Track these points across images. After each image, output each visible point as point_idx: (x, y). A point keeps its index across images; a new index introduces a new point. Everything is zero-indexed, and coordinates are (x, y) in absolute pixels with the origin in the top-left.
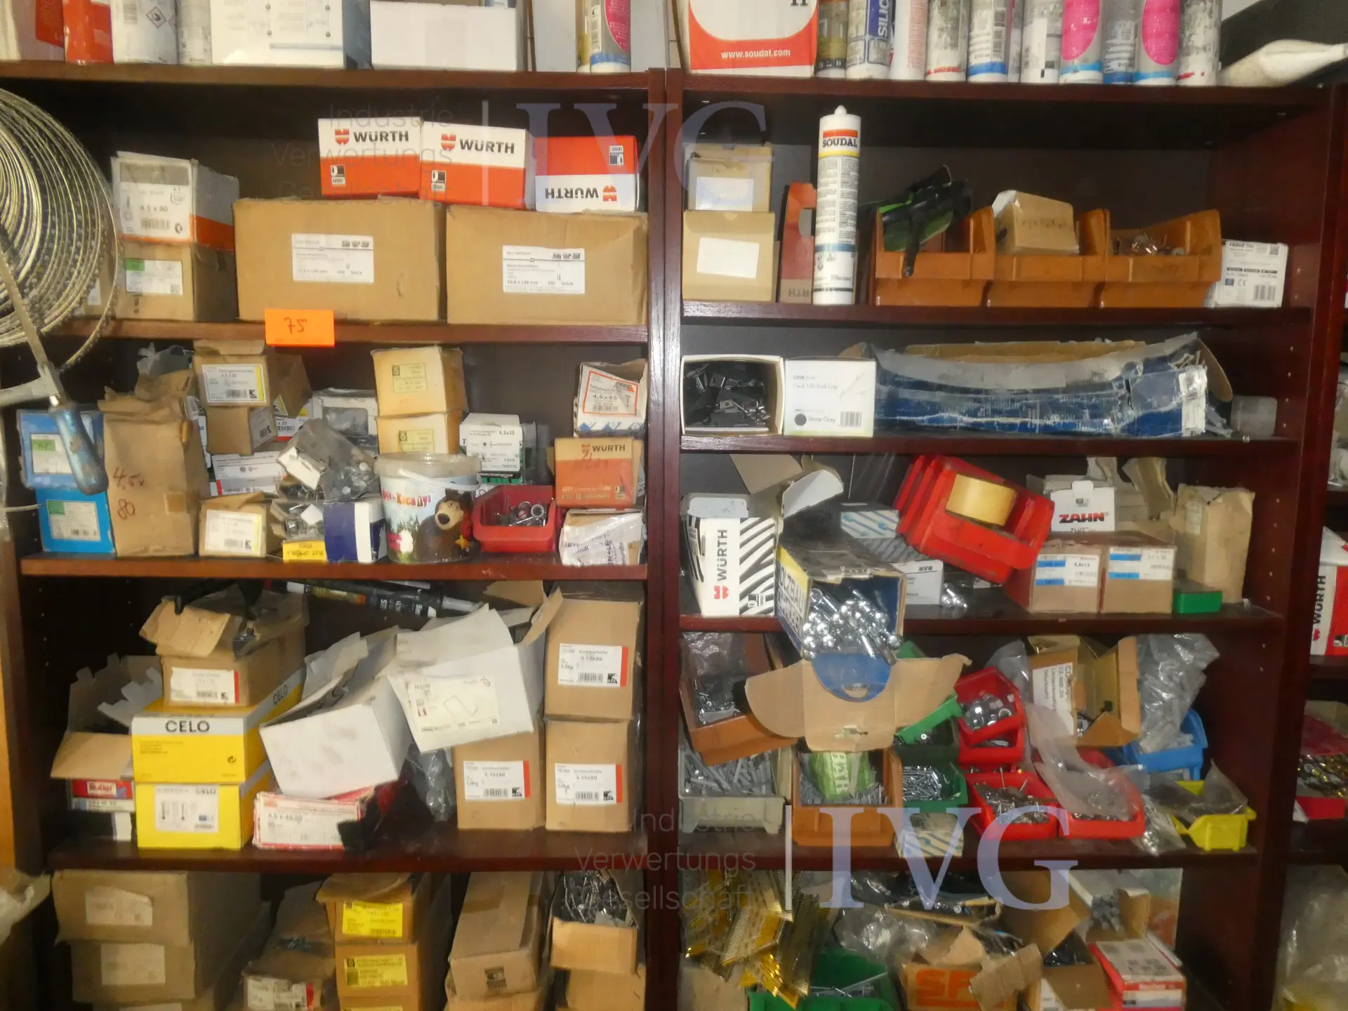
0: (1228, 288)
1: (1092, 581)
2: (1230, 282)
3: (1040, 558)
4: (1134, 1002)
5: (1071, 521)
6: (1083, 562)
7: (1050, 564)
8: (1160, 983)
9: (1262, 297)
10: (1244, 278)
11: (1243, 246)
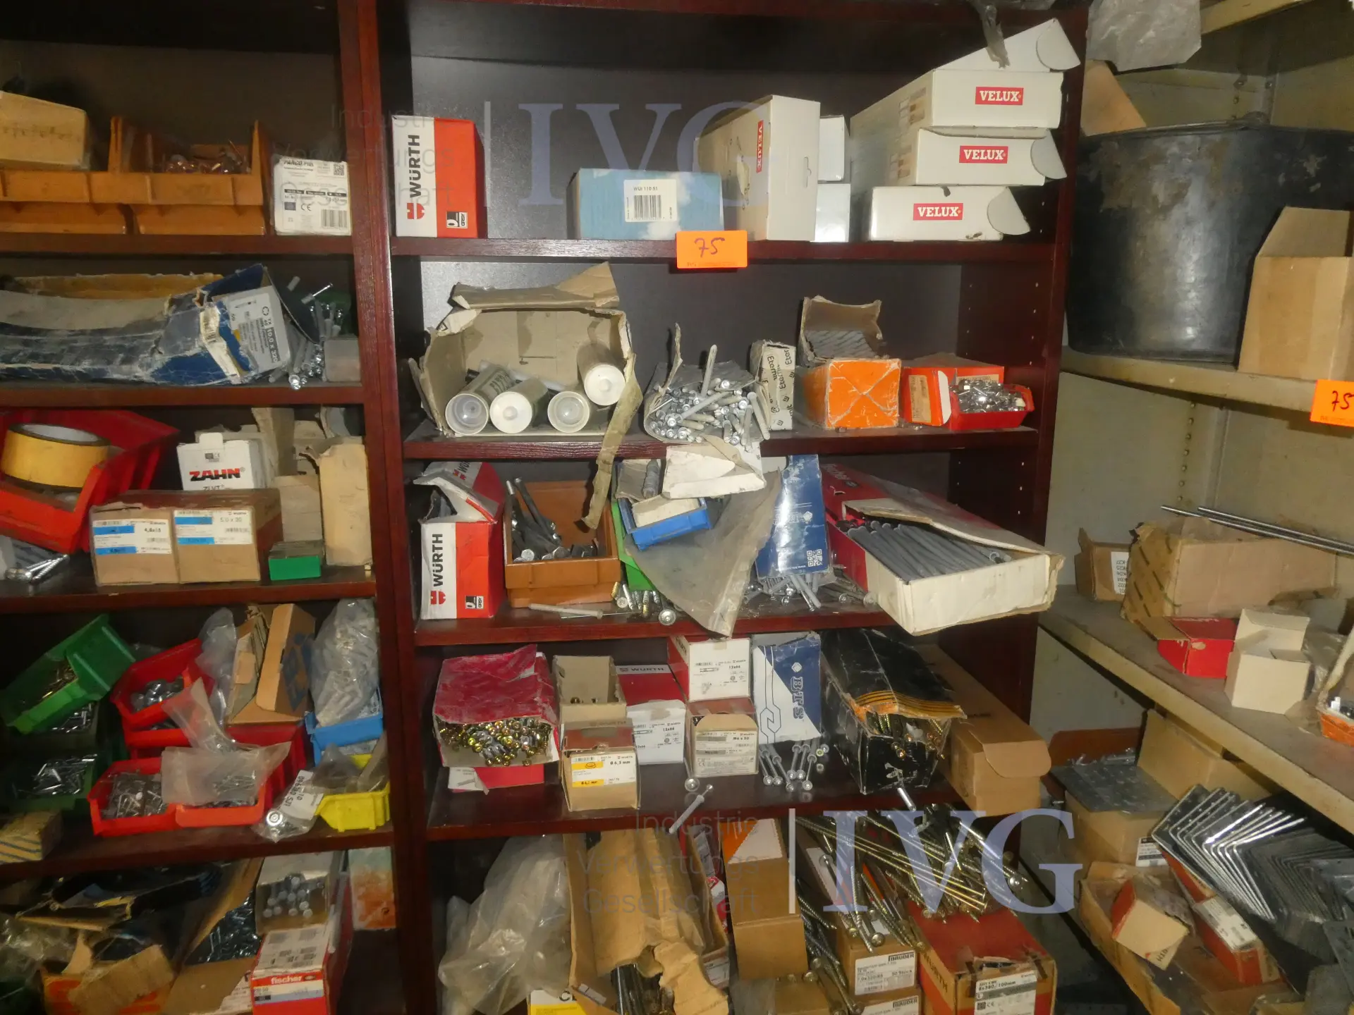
0: (290, 213)
1: (165, 548)
2: (290, 206)
3: (96, 524)
4: (268, 997)
5: (203, 478)
6: (154, 527)
7: (113, 531)
8: (293, 975)
9: (332, 225)
10: (307, 202)
11: (300, 164)
